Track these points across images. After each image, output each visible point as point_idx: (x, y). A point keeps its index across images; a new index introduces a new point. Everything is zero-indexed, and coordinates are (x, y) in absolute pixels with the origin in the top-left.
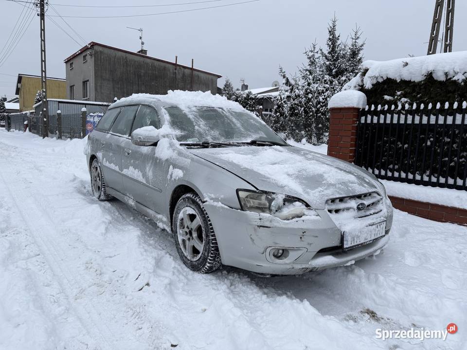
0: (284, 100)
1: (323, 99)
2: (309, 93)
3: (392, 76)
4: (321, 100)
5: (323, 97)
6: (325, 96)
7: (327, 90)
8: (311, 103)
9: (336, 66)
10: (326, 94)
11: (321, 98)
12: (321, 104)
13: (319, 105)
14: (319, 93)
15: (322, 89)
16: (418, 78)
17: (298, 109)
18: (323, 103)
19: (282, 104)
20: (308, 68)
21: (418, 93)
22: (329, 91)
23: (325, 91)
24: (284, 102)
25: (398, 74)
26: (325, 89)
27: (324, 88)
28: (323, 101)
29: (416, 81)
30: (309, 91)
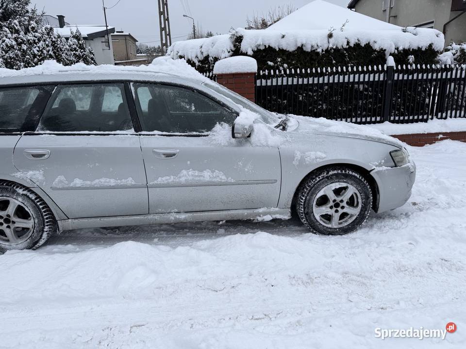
1: (38, 51)
2: (21, 43)
3: (273, 45)
5: (37, 48)
6: (39, 47)
7: (39, 40)
8: (28, 57)
10: (39, 44)
11: (35, 50)
12: (38, 58)
13: (36, 59)
14: (30, 44)
15: (33, 38)
16: (292, 48)
17: (17, 64)
21: (292, 60)
22: (42, 42)
25: (277, 44)
26: (36, 39)
28: (39, 54)
29: (290, 51)
30: (20, 40)
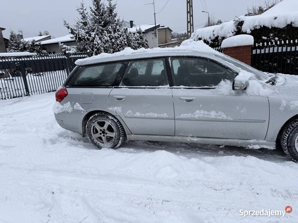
0: (100, 44)
1: (120, 42)
2: (112, 38)
3: (267, 25)
4: (119, 43)
5: (119, 41)
6: (120, 40)
7: (120, 36)
8: (115, 46)
9: (103, 19)
10: (121, 38)
11: (118, 42)
13: (118, 47)
14: (116, 38)
15: (117, 35)
16: (282, 26)
17: (109, 50)
18: (120, 45)
19: (100, 47)
20: (82, 20)
21: (282, 34)
23: (119, 37)
24: (101, 46)
25: (270, 24)
27: (118, 34)
29: (281, 28)
30: (111, 37)
